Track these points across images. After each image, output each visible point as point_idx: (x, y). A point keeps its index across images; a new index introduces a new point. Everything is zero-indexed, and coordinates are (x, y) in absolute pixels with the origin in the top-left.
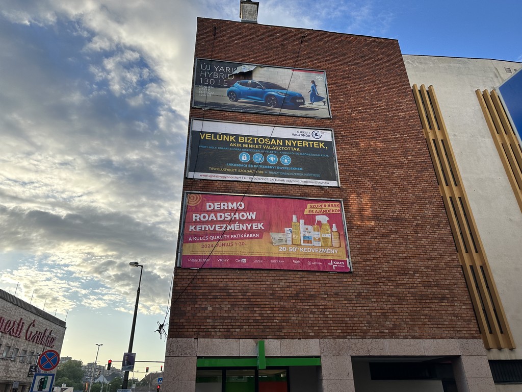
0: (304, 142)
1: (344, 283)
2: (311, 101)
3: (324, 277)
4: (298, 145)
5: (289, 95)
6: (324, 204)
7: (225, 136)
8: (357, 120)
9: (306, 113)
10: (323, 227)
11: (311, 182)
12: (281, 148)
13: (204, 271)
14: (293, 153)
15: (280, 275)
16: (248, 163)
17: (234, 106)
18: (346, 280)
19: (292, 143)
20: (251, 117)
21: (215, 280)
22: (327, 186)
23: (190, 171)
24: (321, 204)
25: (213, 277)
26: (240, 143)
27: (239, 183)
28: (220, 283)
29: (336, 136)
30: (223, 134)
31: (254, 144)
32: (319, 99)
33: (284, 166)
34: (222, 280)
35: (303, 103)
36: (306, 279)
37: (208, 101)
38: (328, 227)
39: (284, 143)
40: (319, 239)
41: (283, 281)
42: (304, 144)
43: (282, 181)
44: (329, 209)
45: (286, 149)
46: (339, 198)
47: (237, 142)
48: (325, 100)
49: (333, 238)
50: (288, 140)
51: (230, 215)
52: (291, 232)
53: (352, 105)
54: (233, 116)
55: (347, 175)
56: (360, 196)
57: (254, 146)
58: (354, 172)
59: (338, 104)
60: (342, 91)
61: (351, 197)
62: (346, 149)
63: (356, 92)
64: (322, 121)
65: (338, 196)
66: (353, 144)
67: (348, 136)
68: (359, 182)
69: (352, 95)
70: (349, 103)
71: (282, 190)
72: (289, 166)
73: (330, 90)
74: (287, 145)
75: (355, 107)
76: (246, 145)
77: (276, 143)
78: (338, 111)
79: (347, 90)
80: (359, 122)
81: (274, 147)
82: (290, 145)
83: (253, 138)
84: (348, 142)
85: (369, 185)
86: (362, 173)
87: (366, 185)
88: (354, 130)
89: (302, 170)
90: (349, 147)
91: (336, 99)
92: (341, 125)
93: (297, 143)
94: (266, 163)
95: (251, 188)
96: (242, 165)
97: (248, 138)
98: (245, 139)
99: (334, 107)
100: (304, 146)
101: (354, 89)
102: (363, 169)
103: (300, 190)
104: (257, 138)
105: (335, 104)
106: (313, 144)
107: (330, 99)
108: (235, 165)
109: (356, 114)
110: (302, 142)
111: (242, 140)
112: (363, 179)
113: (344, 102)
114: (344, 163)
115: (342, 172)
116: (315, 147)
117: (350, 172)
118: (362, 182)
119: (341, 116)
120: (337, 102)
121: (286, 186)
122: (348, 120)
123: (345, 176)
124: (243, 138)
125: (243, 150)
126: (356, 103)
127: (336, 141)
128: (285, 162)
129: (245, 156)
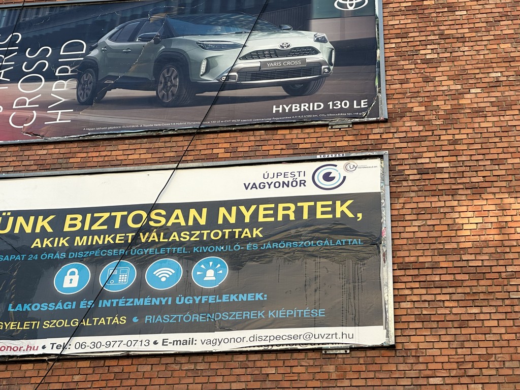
0: (281, 206)
4: (261, 219)
7: (20, 220)
12: (201, 235)
14: (238, 247)
19: (240, 215)
20: (117, 151)
26: (65, 234)
27: (38, 366)
29: (394, 175)
30: (16, 214)
31: (111, 231)
33: (203, 292)
42: (281, 213)
43: (185, 343)
45: (216, 235)
47: (58, 233)
50: (228, 205)
53: (467, 67)
54: (62, 156)
55: (426, 301)
56: (471, 372)
57: (108, 239)
58: (454, 289)
59: (417, 71)
60: (436, 28)
61: (432, 381)
62: (431, 211)
63: (485, 24)
64: (355, 132)
65: (384, 380)
66: (460, 192)
67: (440, 171)
68: (471, 324)
69: (469, 35)
70: (456, 63)
71: (183, 374)
72: (218, 292)
73: (391, 32)
74: (220, 221)
75: (477, 71)
76: (85, 238)
77: (186, 219)
78: (415, 94)
79: (453, 22)
80: (489, 119)
81: (175, 233)
82: (232, 220)
83: (113, 214)
84: (440, 187)
85: (509, 330)
86: (483, 289)
87: (494, 330)
88: (465, 147)
89: (261, 299)
90: (442, 204)
91: (411, 56)
92: (422, 134)
93: (256, 212)
94: (139, 288)
95: (76, 378)
96: (60, 304)
97: (96, 215)
98: (83, 222)
99: (402, 82)
100: (280, 218)
101: (479, 16)
102: (488, 276)
103: (246, 371)
104: (126, 213)
105: (406, 72)
106: (312, 210)
107: (391, 59)
108: (36, 307)
109: (479, 95)
110: (273, 206)
111: (75, 225)
112: (485, 310)
113: (440, 61)
114: (418, 259)
115: (407, 292)
116: (319, 216)
117: (438, 291)
118: (483, 323)
119: (423, 108)
120: (413, 66)
121: (200, 359)
122: (448, 116)
123: (417, 305)
124: (80, 217)
125: (72, 255)
126: (482, 57)
127: (394, 190)
128: (206, 279)
129: (73, 273)
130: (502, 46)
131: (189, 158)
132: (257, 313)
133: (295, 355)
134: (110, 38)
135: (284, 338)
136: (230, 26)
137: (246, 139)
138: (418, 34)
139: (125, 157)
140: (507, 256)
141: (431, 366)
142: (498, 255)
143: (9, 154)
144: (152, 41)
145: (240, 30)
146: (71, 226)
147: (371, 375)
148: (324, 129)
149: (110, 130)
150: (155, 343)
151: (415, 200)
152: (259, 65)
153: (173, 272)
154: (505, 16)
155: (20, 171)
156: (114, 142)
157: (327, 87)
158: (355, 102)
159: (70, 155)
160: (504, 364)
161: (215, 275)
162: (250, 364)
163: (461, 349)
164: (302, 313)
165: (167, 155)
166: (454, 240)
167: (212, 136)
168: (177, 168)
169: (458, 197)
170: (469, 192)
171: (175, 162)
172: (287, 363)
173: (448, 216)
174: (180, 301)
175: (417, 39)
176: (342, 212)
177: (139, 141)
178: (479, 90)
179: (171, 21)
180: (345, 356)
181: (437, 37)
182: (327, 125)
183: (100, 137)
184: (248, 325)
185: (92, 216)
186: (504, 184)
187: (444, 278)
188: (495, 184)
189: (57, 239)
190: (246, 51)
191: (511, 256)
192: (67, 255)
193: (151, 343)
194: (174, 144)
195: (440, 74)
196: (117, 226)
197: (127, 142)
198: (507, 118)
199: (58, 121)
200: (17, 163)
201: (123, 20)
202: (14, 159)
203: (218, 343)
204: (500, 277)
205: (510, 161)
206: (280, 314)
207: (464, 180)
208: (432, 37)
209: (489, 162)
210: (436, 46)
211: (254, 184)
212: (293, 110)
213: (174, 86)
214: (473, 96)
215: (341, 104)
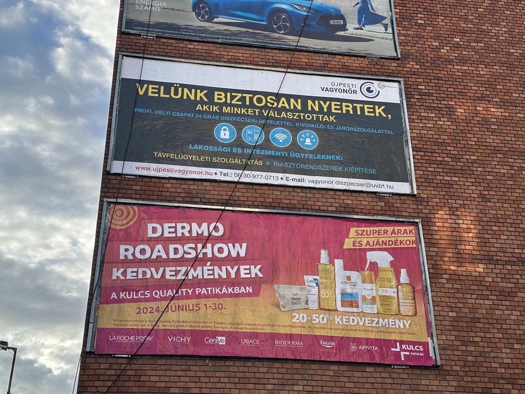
1: (422, 388)
2: (359, 22)
3: (383, 375)
5: (316, 11)
6: (383, 228)
7: (186, 90)
8: (450, 62)
9: (349, 47)
10: (381, 274)
11: (358, 185)
13: (140, 361)
14: (322, 126)
15: (295, 372)
16: (231, 145)
17: (204, 30)
18: (427, 382)
19: (320, 107)
20: (240, 53)
21: (162, 379)
22: (389, 193)
23: (116, 158)
24: (377, 229)
25: (158, 373)
26: (217, 104)
27: (213, 184)
28: (173, 385)
29: (408, 92)
30: (183, 86)
31: (244, 106)
32: (375, 19)
33: (305, 151)
34: (177, 379)
35: (343, 28)
36: (346, 379)
37: (154, 20)
38: (391, 275)
39: (304, 105)
40: (373, 299)
41: (300, 383)
42: (344, 109)
44: (393, 239)
45: (308, 117)
46: (414, 217)
47: (211, 102)
48: (387, 21)
49: (400, 296)
51: (195, 249)
52: (317, 284)
53: (441, 32)
55: (429, 171)
56: (457, 213)
57: (244, 111)
58: (444, 166)
61: (437, 216)
62: (428, 119)
64: (381, 64)
65: (411, 214)
66: (443, 109)
67: (431, 95)
68: (455, 186)
69: (441, 12)
70: (434, 29)
71: (300, 198)
72: (314, 152)
74: (310, 109)
75: (447, 36)
76: (229, 108)
77: (289, 105)
78: (413, 45)
81: (284, 113)
82: (317, 109)
83: (244, 95)
84: (432, 105)
85: (474, 192)
87: (467, 191)
88: (444, 82)
89: (340, 159)
90: (434, 115)
91: (409, 20)
92: (420, 70)
93: (330, 106)
95: (238, 194)
96: (220, 148)
97: (233, 94)
98: (226, 97)
99: (405, 36)
100: (344, 112)
102: (461, 160)
103: (335, 201)
104: (252, 96)
105: (407, 29)
106: (362, 109)
107: (398, 20)
108: (206, 148)
109: (449, 51)
110: (339, 103)
111: (221, 99)
113: (425, 25)
114: (423, 146)
116: (367, 114)
118: (461, 187)
119: (419, 55)
120: (410, 26)
122: (433, 62)
123: (425, 173)
124: (223, 94)
125: (223, 118)
126: (448, 27)
128: (306, 143)
129: (225, 130)
135: (355, 184)
139: (245, 58)
142: (466, 149)
143: (169, 44)
146: (218, 99)
147: (404, 210)
148: (363, 59)
151: (419, 111)
153: (286, 137)
156: (236, 47)
159: (209, 52)
160: (473, 210)
161: (311, 142)
163: (450, 200)
164: (364, 170)
165: (271, 61)
166: (442, 137)
167: (297, 53)
169: (442, 112)
170: (448, 110)
172: (357, 199)
173: (438, 123)
174: (292, 155)
176: (380, 113)
177: (252, 49)
180: (389, 198)
181: (423, 10)
182: (365, 57)
186: (466, 108)
187: (438, 159)
188: (462, 107)
189: (211, 106)
191: (473, 150)
192: (220, 118)
193: (280, 178)
195: (426, 34)
196: (248, 103)
198: (465, 68)
204: (468, 162)
205: (468, 94)
207: (445, 102)
208: (420, 9)
209: (457, 94)
210: (423, 16)
211: (327, 88)
214: (446, 51)
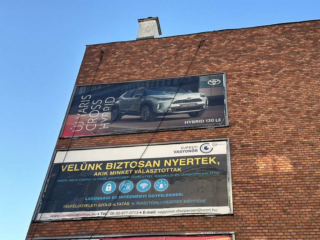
0: (188, 159)
4: (181, 164)
7: (90, 165)
11: (192, 211)
14: (172, 175)
19: (172, 163)
20: (126, 139)
22: (214, 215)
26: (107, 171)
27: (96, 221)
29: (232, 147)
30: (88, 163)
31: (124, 169)
33: (158, 193)
42: (188, 162)
43: (152, 212)
47: (104, 169)
50: (168, 159)
53: (259, 106)
54: (105, 141)
55: (245, 197)
56: (263, 225)
57: (123, 172)
58: (256, 192)
59: (240, 107)
60: (247, 91)
61: (248, 228)
62: (246, 161)
63: (265, 90)
64: (216, 131)
65: (229, 228)
66: (258, 154)
67: (250, 145)
68: (263, 206)
69: (259, 94)
70: (255, 104)
71: (151, 225)
72: (164, 193)
73: (230, 93)
74: (165, 165)
75: (263, 107)
76: (114, 172)
77: (152, 165)
78: (239, 116)
79: (253, 89)
80: (268, 126)
81: (148, 170)
82: (170, 165)
83: (124, 163)
84: (250, 152)
85: (278, 208)
86: (268, 192)
87: (272, 208)
88: (259, 136)
89: (181, 195)
90: (251, 159)
91: (237, 102)
92: (242, 131)
93: (179, 161)
94: (134, 191)
95: (111, 226)
96: (104, 197)
97: (118, 163)
98: (113, 166)
99: (234, 112)
100: (188, 164)
101: (263, 87)
102: (269, 187)
103: (175, 224)
104: (129, 162)
105: (235, 108)
106: (200, 161)
107: (230, 103)
108: (95, 198)
109: (264, 117)
110: (185, 159)
111: (110, 167)
112: (268, 200)
113: (248, 104)
114: (242, 180)
115: (238, 193)
116: (203, 163)
117: (250, 192)
118: (268, 205)
119: (243, 122)
120: (238, 106)
121: (158, 219)
122: (252, 125)
123: (242, 198)
124: (112, 164)
125: (109, 178)
126: (265, 102)
127: (232, 153)
128: (159, 187)
129: (109, 186)
130: (272, 98)
131: (153, 141)
132: (179, 201)
133: (194, 218)
134: (124, 96)
135: (190, 211)
136: (168, 91)
137: (175, 134)
138: (240, 93)
139: (129, 141)
140: (276, 179)
141: (248, 222)
142: (273, 179)
143: (86, 140)
144: (139, 97)
145: (172, 93)
146: (108, 167)
147: (224, 226)
148: (204, 130)
149: (123, 131)
150: (140, 213)
151: (240, 157)
152: (179, 106)
153: (147, 185)
154: (274, 86)
155: (90, 147)
156: (125, 135)
157: (205, 114)
158: (216, 119)
159: (108, 140)
160: (276, 222)
161: (163, 186)
162: (177, 221)
163: (259, 216)
164: (197, 201)
165: (145, 140)
166: (255, 172)
167: (162, 133)
168: (149, 145)
169: (257, 156)
170: (261, 154)
171: (148, 143)
172: (191, 221)
173: (253, 163)
174: (150, 196)
175: (239, 95)
176: (212, 162)
177: (134, 135)
178: (264, 115)
179: (146, 90)
180: (214, 218)
181: (247, 95)
182: (205, 128)
183: (120, 133)
184: (176, 206)
185: (117, 163)
186: (275, 151)
187: (252, 187)
188: (271, 151)
189: (103, 172)
190: (174, 101)
191: (278, 179)
192: (107, 179)
193: (139, 213)
194: (147, 136)
195: (249, 108)
196: (126, 167)
197: (130, 135)
198: (275, 125)
199: (104, 128)
200: (89, 144)
201: (128, 90)
202: (88, 142)
203: (164, 213)
204: (274, 187)
205: (276, 142)
206: (188, 201)
207: (259, 149)
208: (245, 95)
209: (268, 142)
210: (247, 98)
211: (178, 151)
212: (193, 123)
213: (147, 114)
214: (262, 117)
215: (211, 120)
